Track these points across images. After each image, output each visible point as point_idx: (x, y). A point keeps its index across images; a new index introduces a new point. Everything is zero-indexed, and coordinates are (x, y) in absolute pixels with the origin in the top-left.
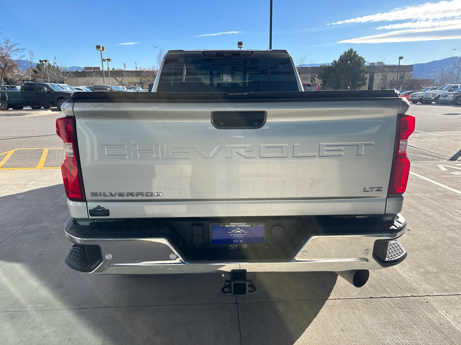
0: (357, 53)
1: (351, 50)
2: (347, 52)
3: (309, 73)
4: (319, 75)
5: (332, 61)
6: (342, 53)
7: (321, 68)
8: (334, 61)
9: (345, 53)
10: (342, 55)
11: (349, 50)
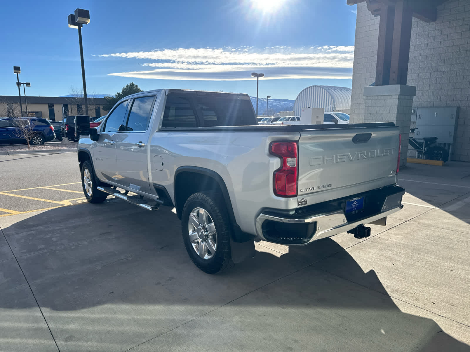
0: (139, 87)
1: (133, 84)
2: (129, 86)
3: (93, 104)
4: (104, 107)
5: (116, 94)
6: (124, 86)
7: (105, 99)
8: (118, 93)
9: (127, 86)
10: (124, 88)
11: (130, 84)
